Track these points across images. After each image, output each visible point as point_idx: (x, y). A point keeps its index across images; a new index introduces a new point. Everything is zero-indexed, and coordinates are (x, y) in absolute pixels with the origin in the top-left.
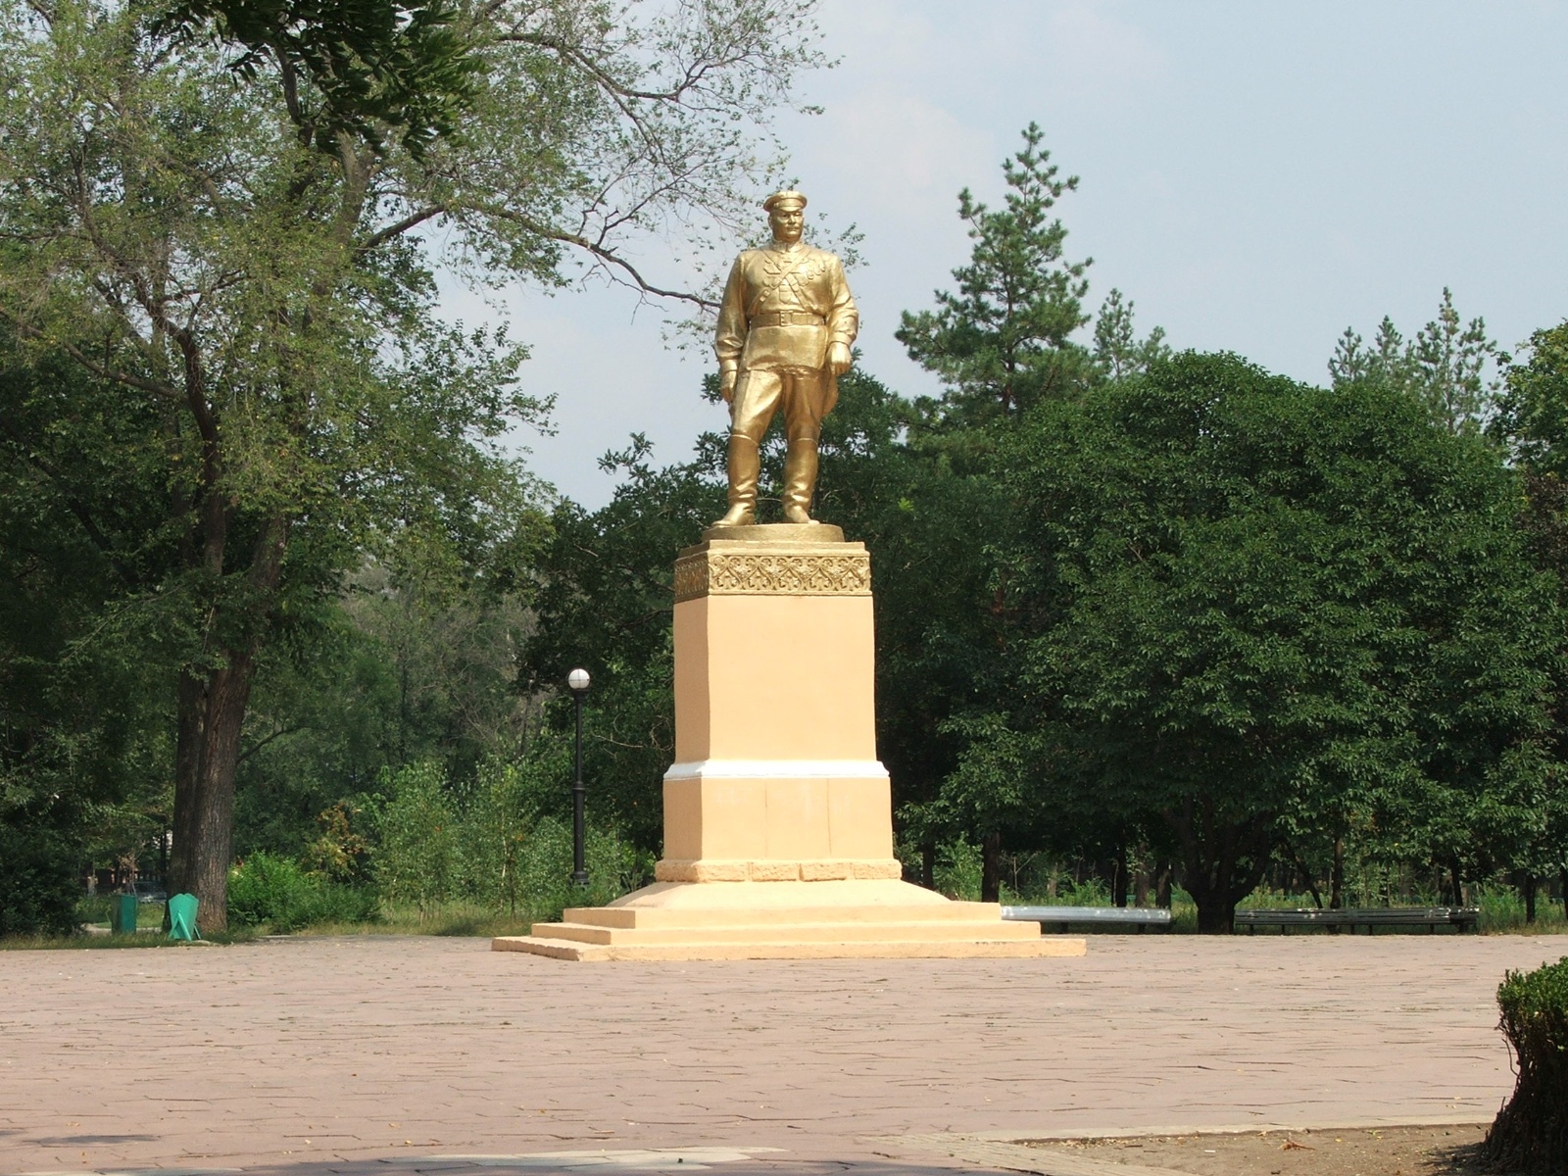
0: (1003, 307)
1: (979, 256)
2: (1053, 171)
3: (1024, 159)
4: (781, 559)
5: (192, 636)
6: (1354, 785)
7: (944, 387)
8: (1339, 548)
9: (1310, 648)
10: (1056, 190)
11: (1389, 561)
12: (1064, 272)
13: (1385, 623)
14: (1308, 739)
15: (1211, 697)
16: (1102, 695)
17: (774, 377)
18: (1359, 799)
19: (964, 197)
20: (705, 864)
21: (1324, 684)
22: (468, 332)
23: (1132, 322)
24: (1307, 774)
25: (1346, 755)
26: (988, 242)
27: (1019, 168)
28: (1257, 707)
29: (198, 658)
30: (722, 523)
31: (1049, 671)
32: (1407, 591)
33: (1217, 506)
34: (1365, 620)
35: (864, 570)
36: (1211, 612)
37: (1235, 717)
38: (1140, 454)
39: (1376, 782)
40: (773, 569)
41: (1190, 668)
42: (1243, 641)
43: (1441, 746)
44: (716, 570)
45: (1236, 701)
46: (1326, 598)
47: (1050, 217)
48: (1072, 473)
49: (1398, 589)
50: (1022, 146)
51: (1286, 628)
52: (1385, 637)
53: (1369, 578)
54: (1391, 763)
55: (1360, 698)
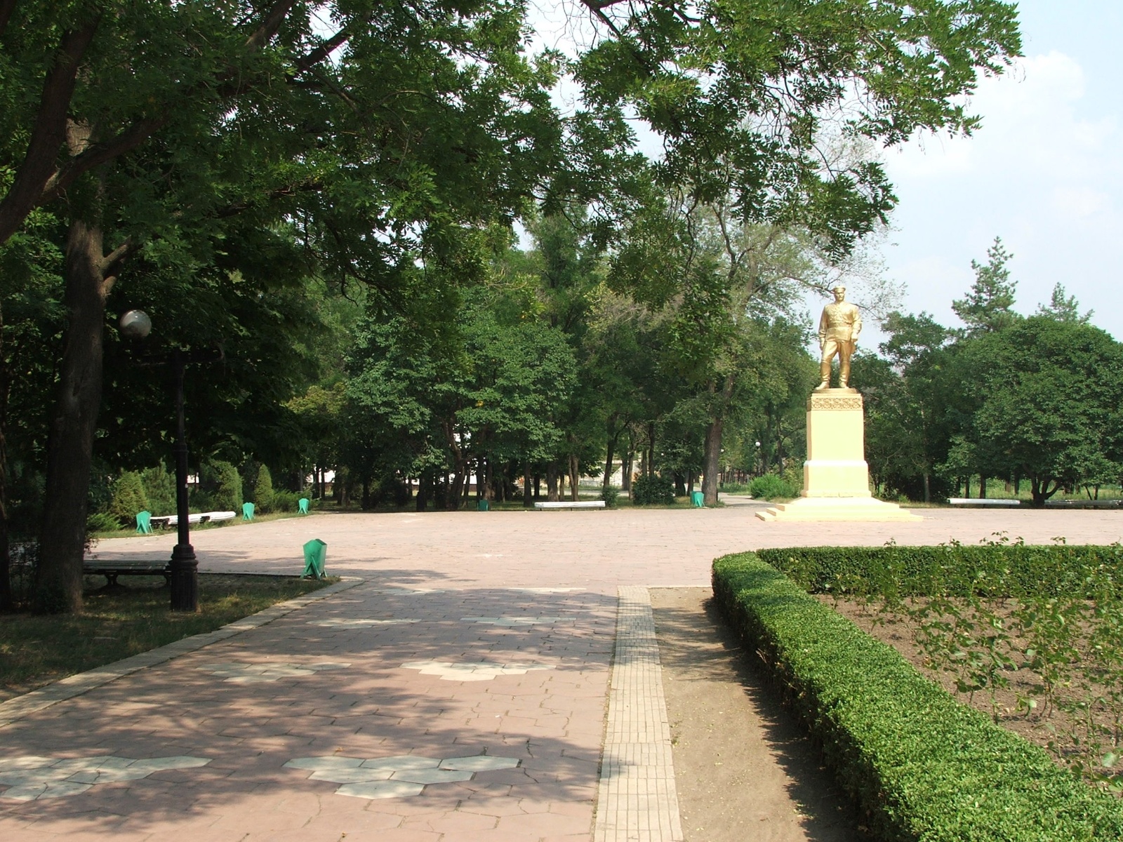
0: (988, 298)
1: (978, 282)
2: (1004, 252)
3: (995, 248)
4: (834, 400)
5: (703, 412)
6: (1078, 461)
7: (967, 325)
8: (1075, 383)
9: (1063, 416)
10: (1006, 258)
11: (1093, 386)
12: (1008, 286)
13: (1092, 407)
14: (1062, 446)
15: (1027, 432)
16: (992, 431)
17: (835, 343)
18: (1079, 466)
19: (973, 262)
20: (809, 493)
21: (1066, 427)
22: (798, 313)
23: (1064, 293)
24: (1061, 457)
25: (1074, 451)
26: (981, 277)
27: (993, 251)
28: (1043, 435)
29: (705, 419)
30: (817, 388)
31: (982, 422)
32: (1099, 397)
33: (1036, 369)
34: (1082, 407)
35: (861, 403)
36: (1029, 404)
37: (1035, 439)
38: (1014, 350)
39: (1086, 459)
40: (832, 402)
41: (1022, 422)
42: (1039, 414)
43: (1111, 448)
44: (813, 403)
45: (1036, 434)
46: (1070, 399)
47: (1003, 267)
48: (991, 356)
49: (1096, 395)
50: (994, 244)
51: (1056, 410)
52: (1091, 412)
53: (1085, 392)
54: (1092, 453)
55: (1081, 432)
